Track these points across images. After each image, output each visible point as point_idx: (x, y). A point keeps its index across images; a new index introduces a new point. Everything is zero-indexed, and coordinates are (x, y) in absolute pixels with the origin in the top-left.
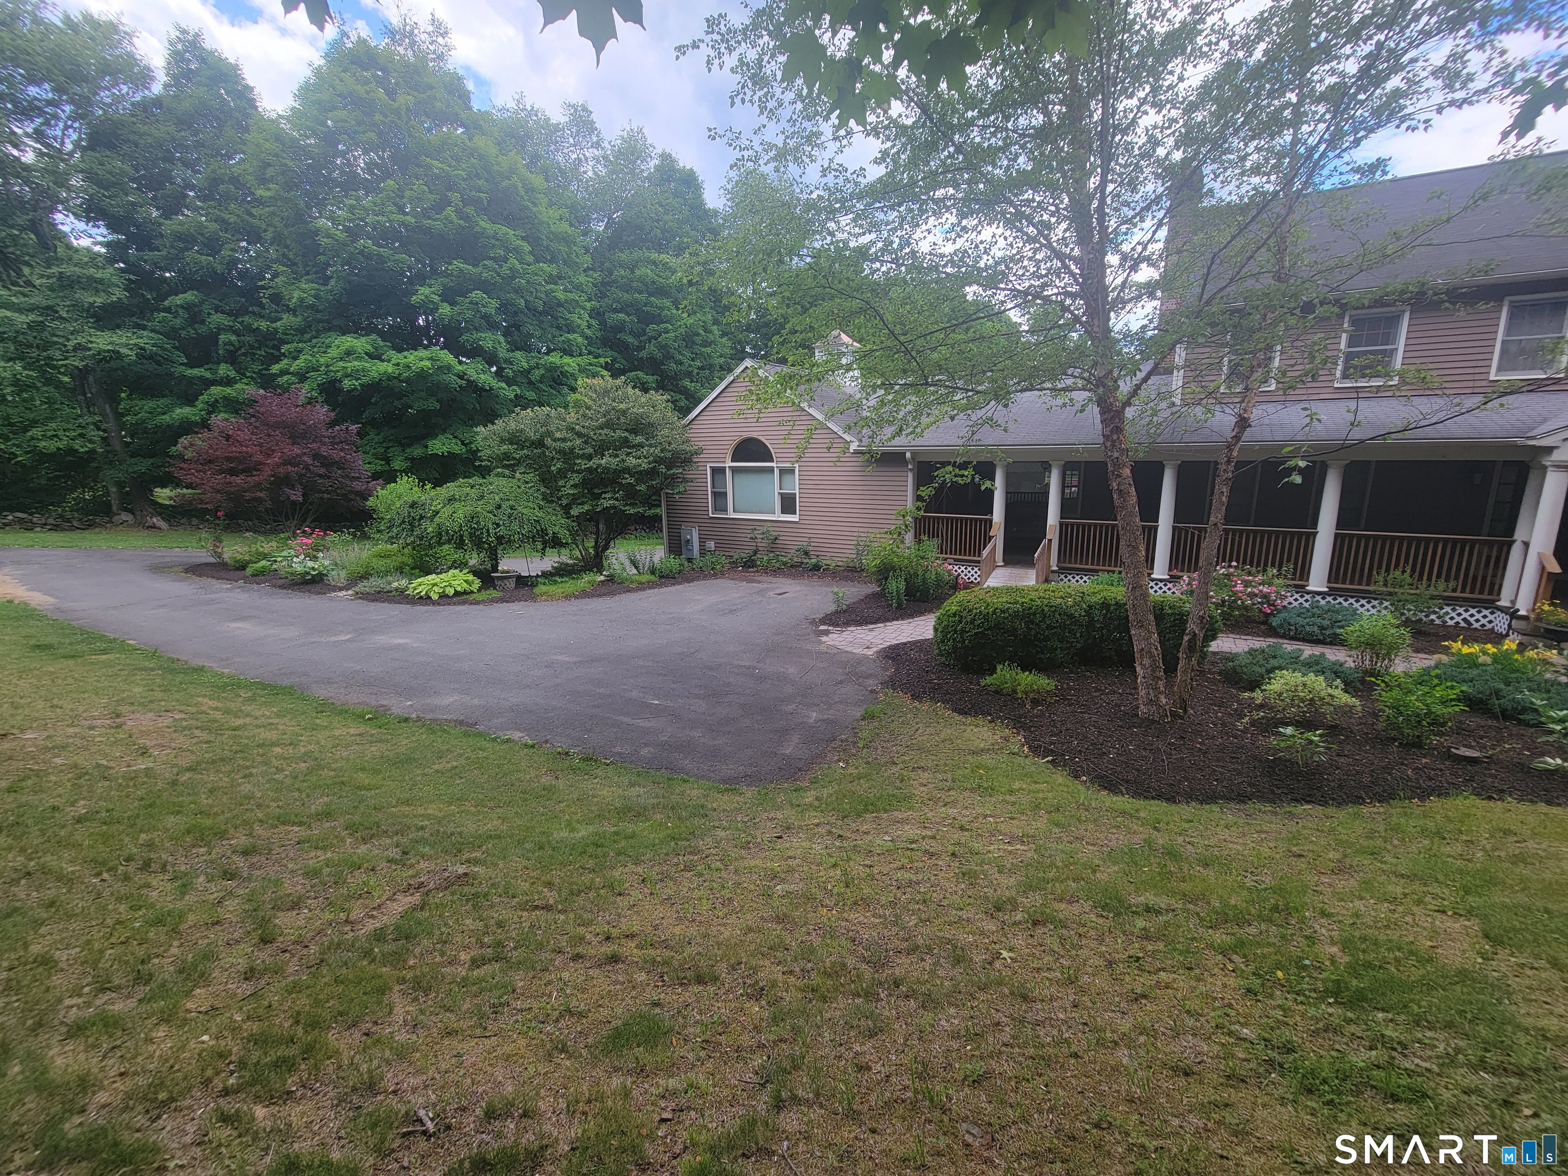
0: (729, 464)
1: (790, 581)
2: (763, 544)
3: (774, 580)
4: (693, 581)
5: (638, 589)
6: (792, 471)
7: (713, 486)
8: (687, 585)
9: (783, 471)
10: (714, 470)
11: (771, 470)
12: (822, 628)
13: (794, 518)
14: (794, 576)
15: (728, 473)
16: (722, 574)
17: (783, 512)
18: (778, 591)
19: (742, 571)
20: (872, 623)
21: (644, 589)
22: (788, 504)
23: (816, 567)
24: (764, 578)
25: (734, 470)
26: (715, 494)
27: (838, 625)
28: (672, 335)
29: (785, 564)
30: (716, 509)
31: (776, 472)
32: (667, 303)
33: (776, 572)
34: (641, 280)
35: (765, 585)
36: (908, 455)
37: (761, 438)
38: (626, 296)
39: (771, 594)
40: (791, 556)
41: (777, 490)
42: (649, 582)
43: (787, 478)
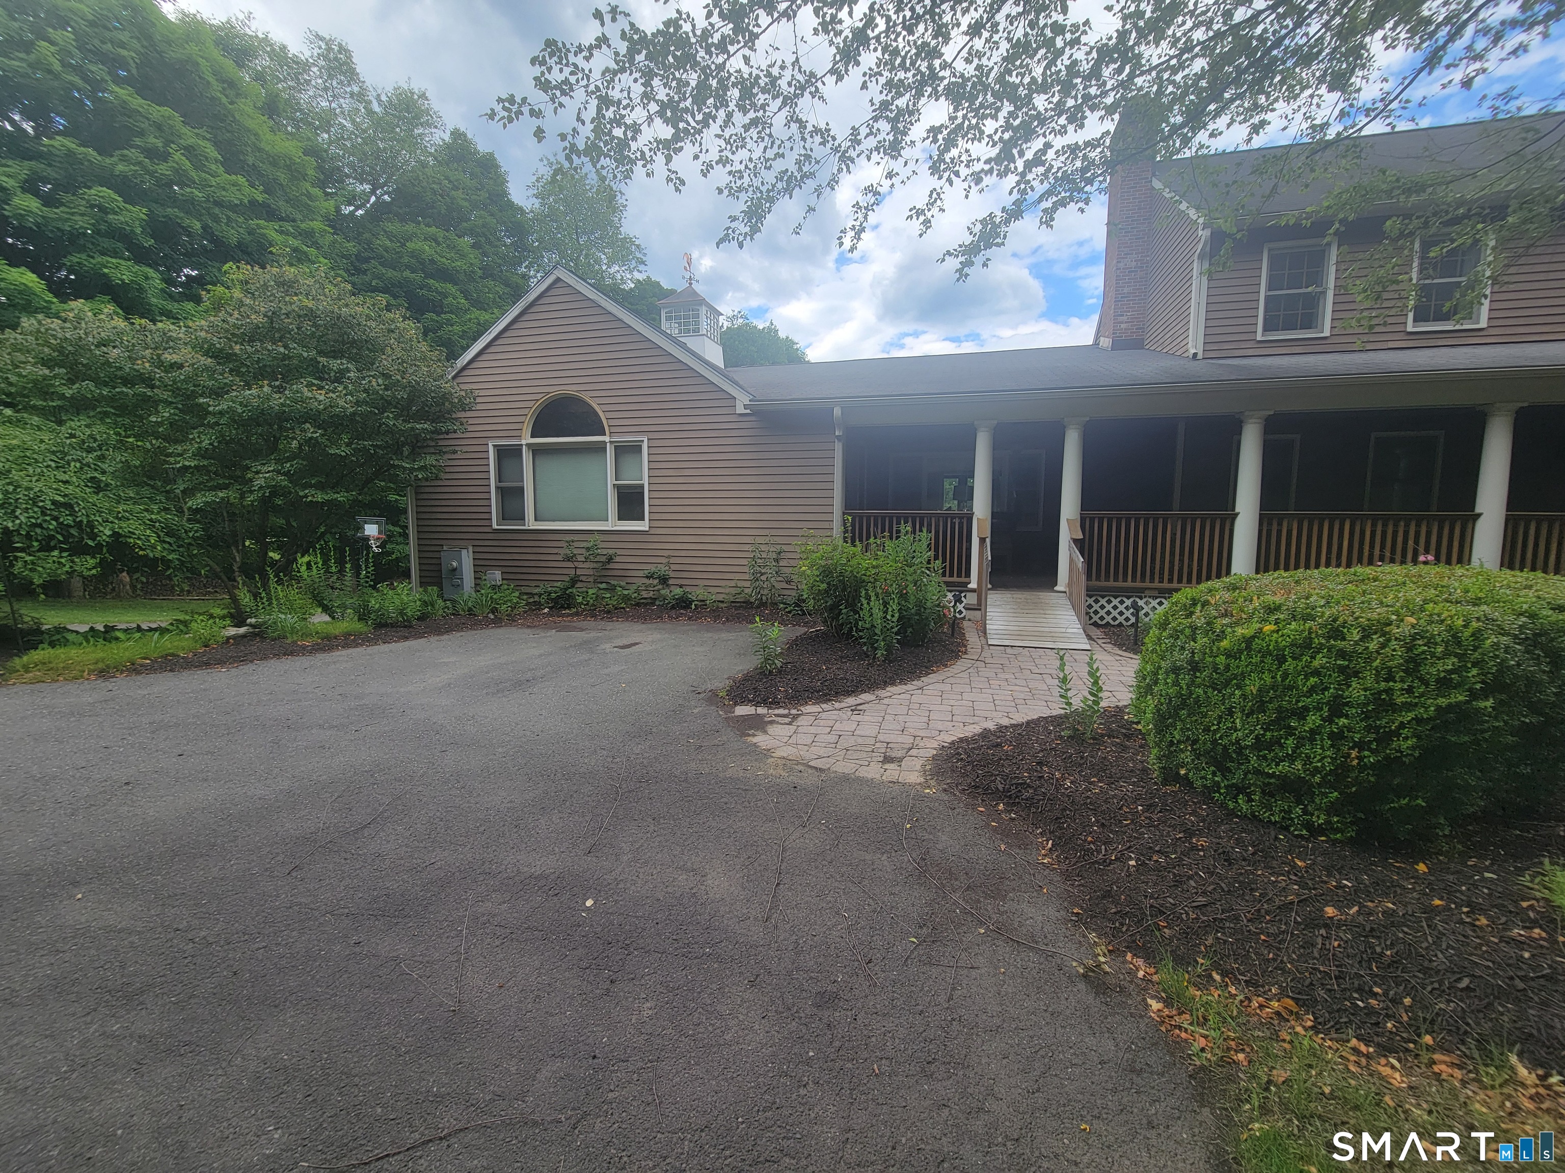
0: (527, 439)
1: (638, 626)
2: (586, 569)
3: (610, 625)
4: (448, 631)
5: (317, 649)
6: (636, 449)
7: (500, 478)
8: (434, 639)
9: (620, 450)
10: (500, 451)
12: (742, 710)
13: (642, 526)
14: (644, 619)
15: (526, 456)
16: (512, 620)
17: (622, 516)
18: (620, 642)
19: (548, 615)
20: (849, 693)
21: (331, 649)
22: (630, 503)
23: (683, 603)
24: (590, 623)
25: (537, 451)
26: (502, 492)
27: (776, 704)
28: (457, 328)
29: (626, 598)
30: (504, 517)
31: (610, 450)
32: (451, 288)
33: (611, 613)
34: (413, 254)
35: (593, 634)
36: (836, 412)
37: (582, 395)
38: (390, 273)
39: (607, 646)
40: (637, 587)
41: (610, 481)
42: (347, 635)
43: (628, 461)
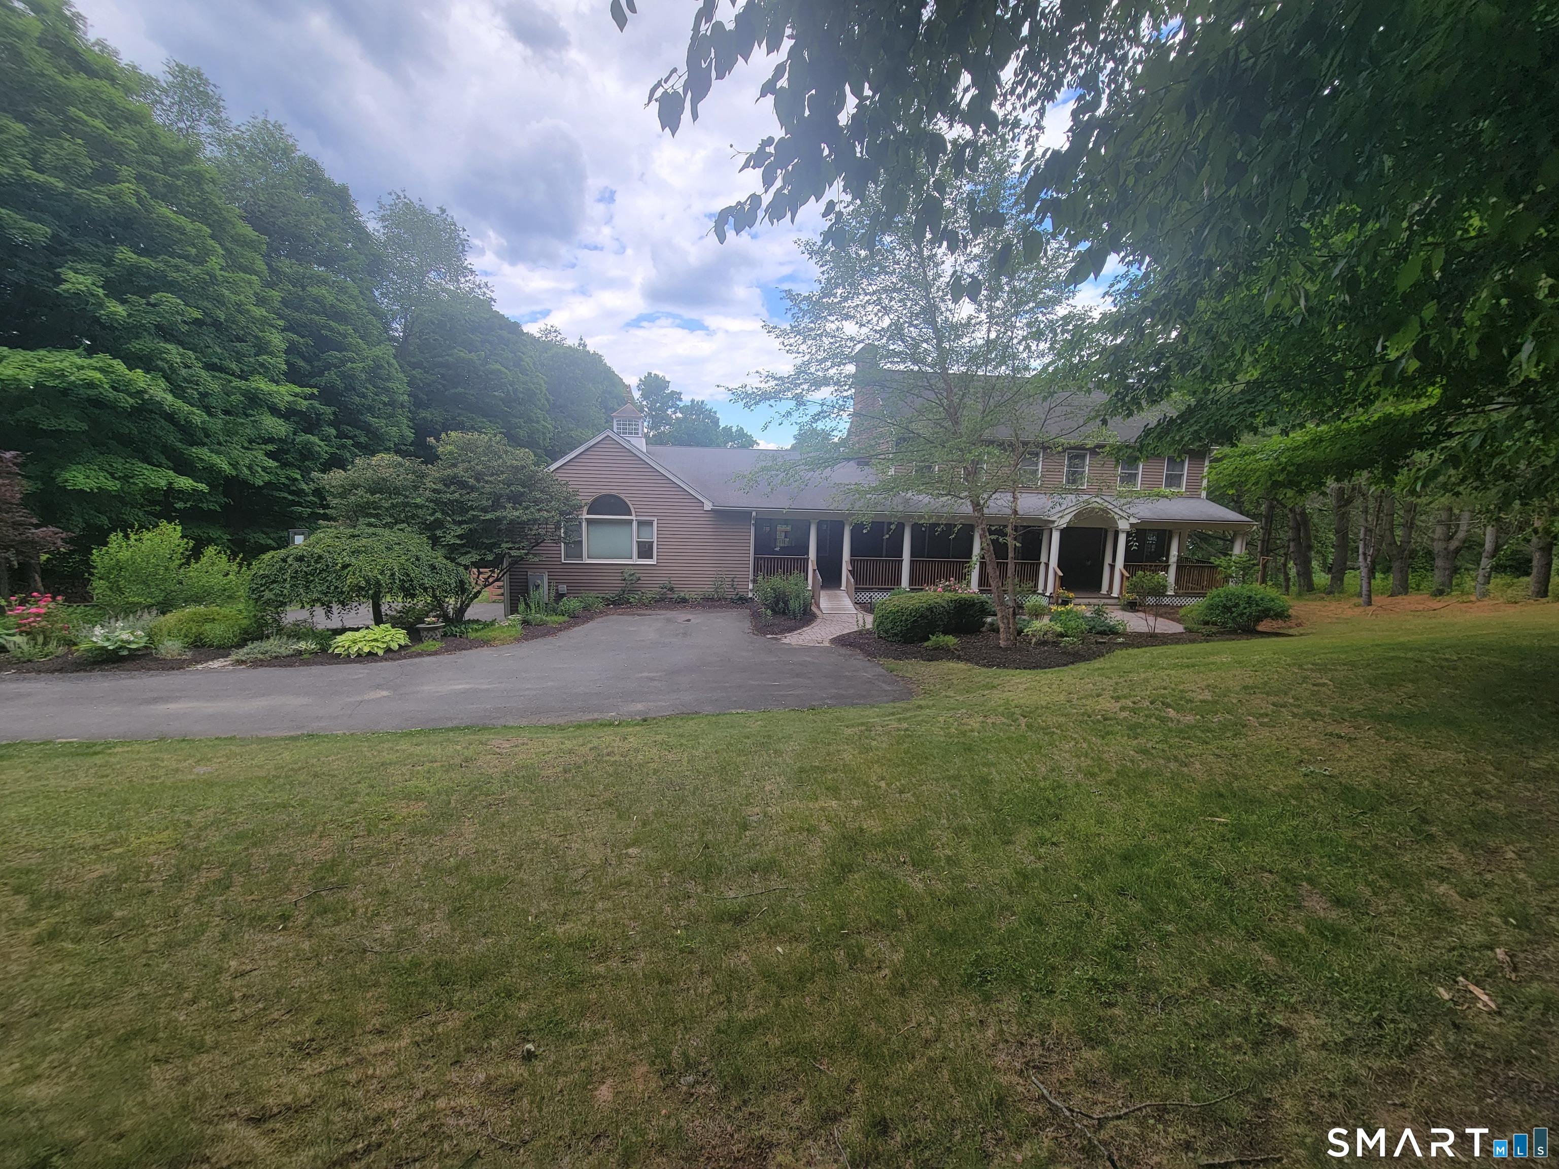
0: (585, 516)
6: (650, 523)
9: (640, 523)
11: (630, 522)
12: (769, 636)
13: (652, 562)
15: (583, 524)
17: (640, 556)
18: (682, 619)
20: (795, 630)
22: (645, 550)
23: (684, 600)
25: (590, 522)
27: (777, 634)
29: (652, 599)
30: (568, 556)
31: (635, 524)
36: (754, 514)
37: (622, 496)
39: (680, 621)
40: (652, 592)
41: (635, 539)
43: (645, 529)
